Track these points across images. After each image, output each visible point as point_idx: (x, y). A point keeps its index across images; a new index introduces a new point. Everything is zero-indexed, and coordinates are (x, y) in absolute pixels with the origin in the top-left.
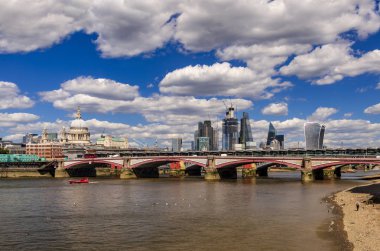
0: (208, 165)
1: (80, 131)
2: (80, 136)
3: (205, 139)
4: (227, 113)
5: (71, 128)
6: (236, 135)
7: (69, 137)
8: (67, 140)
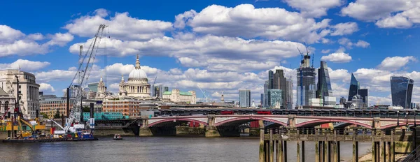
0: (288, 125)
1: (139, 83)
2: (140, 88)
3: (277, 92)
4: (303, 62)
5: (129, 79)
6: (313, 88)
7: (128, 90)
8: (126, 93)
